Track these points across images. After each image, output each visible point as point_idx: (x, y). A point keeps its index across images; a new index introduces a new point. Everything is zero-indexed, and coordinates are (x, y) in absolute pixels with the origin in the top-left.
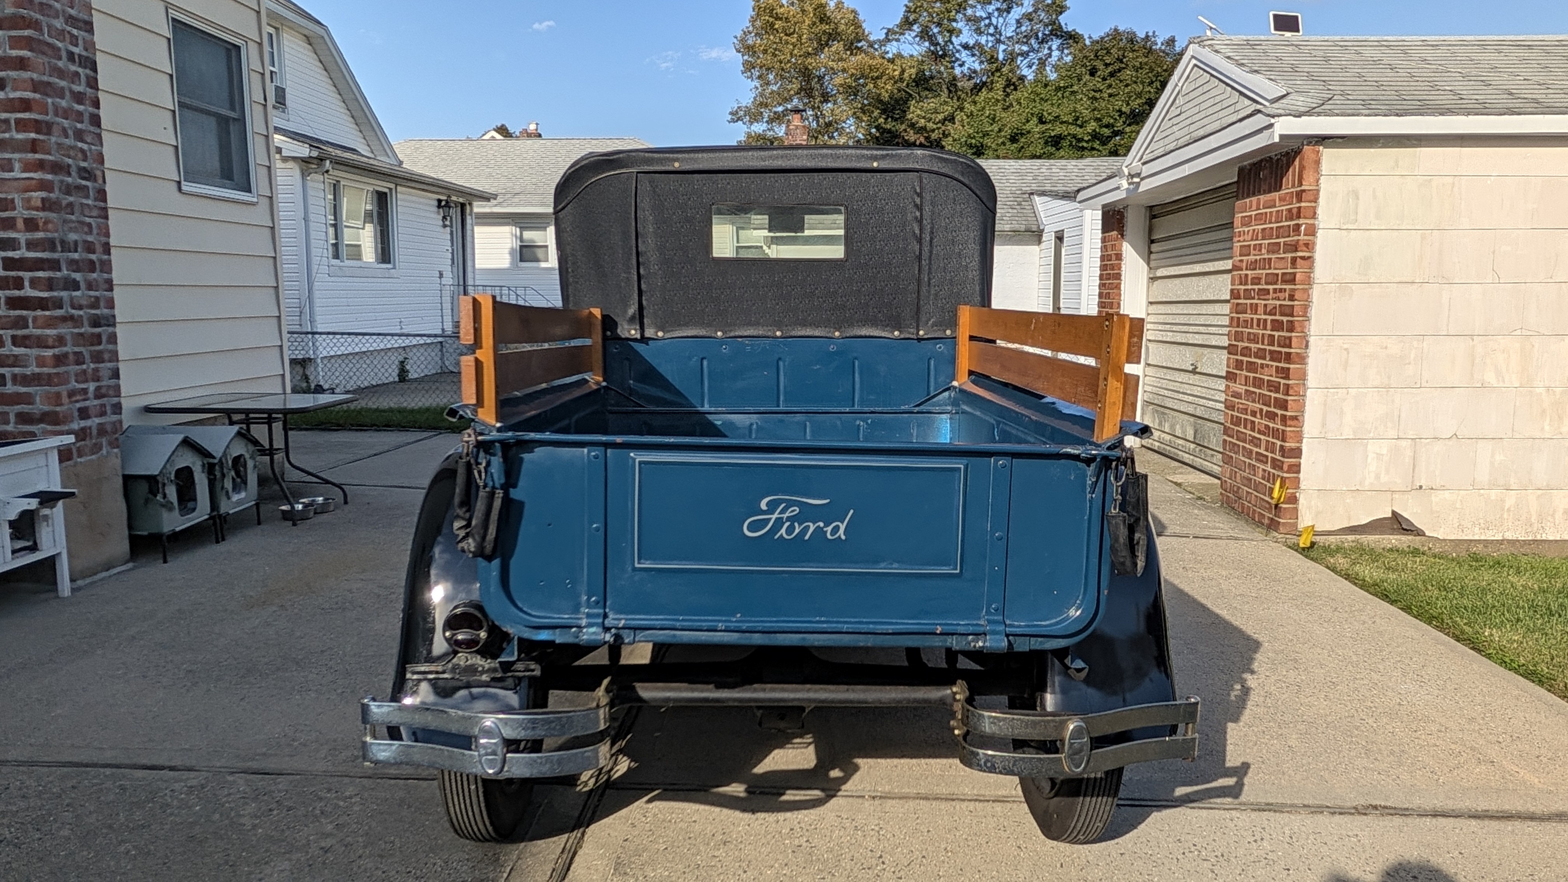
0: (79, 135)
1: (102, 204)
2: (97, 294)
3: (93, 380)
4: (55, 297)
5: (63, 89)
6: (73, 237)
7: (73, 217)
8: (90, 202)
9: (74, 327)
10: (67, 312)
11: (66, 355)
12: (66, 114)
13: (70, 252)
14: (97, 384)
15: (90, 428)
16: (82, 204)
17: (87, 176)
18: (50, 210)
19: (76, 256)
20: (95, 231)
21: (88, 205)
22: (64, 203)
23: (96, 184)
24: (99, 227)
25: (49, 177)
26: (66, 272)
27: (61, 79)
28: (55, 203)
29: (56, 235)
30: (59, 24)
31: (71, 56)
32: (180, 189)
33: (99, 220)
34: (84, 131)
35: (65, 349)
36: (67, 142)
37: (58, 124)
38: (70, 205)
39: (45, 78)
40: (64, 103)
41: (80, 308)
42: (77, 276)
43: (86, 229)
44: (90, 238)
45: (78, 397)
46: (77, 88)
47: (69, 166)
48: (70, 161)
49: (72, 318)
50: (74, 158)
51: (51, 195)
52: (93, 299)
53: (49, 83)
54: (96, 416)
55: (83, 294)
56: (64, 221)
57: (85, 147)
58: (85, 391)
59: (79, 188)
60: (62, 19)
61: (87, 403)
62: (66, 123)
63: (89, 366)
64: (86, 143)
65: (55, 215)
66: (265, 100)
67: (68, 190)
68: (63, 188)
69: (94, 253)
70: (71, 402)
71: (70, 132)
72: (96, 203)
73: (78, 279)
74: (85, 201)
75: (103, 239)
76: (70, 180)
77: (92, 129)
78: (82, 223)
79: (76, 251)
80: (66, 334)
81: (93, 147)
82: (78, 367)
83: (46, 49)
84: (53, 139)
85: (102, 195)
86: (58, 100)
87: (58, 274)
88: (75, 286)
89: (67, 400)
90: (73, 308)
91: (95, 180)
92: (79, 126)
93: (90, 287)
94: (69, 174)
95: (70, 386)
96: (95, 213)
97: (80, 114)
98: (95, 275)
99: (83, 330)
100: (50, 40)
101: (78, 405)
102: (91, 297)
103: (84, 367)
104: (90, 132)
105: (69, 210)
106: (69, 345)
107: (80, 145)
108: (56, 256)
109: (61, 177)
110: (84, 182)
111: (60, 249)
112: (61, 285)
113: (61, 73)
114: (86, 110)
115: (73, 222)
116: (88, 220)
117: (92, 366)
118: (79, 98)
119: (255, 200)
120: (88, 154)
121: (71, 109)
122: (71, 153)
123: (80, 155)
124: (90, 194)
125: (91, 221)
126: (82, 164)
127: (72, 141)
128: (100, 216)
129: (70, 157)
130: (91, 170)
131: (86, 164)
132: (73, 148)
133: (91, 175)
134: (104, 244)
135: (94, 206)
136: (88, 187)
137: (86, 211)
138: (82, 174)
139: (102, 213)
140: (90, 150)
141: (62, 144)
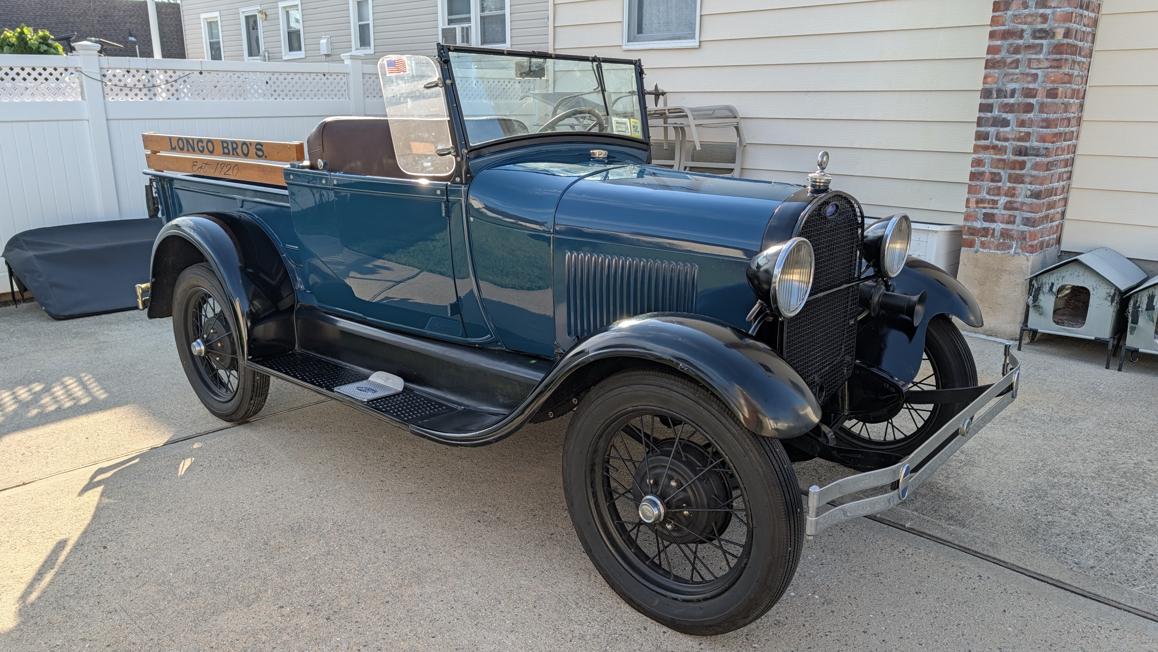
2: (1030, 130)
3: (1006, 195)
4: (983, 132)
6: (1010, 86)
7: (1017, 71)
9: (995, 154)
10: (991, 142)
11: (982, 174)
13: (1005, 97)
14: (1008, 199)
15: (994, 230)
16: (1030, 60)
17: (1043, 35)
18: (993, 67)
19: (1012, 101)
20: (1040, 79)
21: (1038, 60)
22: (1009, 60)
23: (1053, 41)
24: (1046, 76)
25: (999, 43)
26: (996, 113)
28: (998, 62)
29: (995, 86)
33: (1050, 70)
35: (983, 169)
36: (1026, 11)
38: (1017, 61)
41: (1006, 140)
42: (1009, 116)
43: (1029, 79)
44: (1031, 86)
45: (986, 205)
47: (1023, 31)
48: (1025, 27)
49: (995, 147)
50: (1031, 23)
51: (996, 56)
52: (1022, 134)
54: (1001, 223)
55: (1013, 130)
56: (1005, 75)
58: (995, 202)
59: (1028, 47)
61: (995, 211)
63: (1004, 183)
64: (1050, 7)
65: (996, 71)
67: (1017, 50)
68: (1012, 49)
69: (1034, 96)
70: (977, 207)
72: (1049, 57)
73: (1009, 118)
74: (1034, 56)
76: (1020, 42)
78: (1027, 74)
79: (1012, 96)
80: (985, 158)
81: (1059, 10)
82: (992, 184)
84: (1010, 13)
87: (989, 115)
88: (1005, 123)
89: (975, 206)
90: (998, 139)
91: (1053, 37)
93: (1022, 124)
94: (1021, 37)
95: (980, 196)
96: (1046, 64)
98: (1031, 115)
99: (1005, 157)
101: (984, 211)
102: (1020, 132)
103: (1000, 184)
105: (1014, 65)
106: (986, 167)
107: (1041, 11)
108: (990, 101)
109: (1010, 41)
110: (1037, 41)
111: (995, 96)
112: (991, 122)
115: (1017, 74)
116: (1034, 71)
117: (1008, 184)
120: (1050, 17)
122: (1029, 20)
123: (1039, 19)
124: (1045, 50)
125: (1039, 72)
126: (1039, 26)
127: (1033, 10)
128: (1051, 67)
129: (1025, 24)
130: (1051, 30)
131: (1045, 26)
132: (1031, 15)
133: (1048, 34)
134: (1051, 89)
135: (1047, 59)
136: (1042, 45)
137: (1034, 65)
138: (1038, 35)
139: (1055, 64)
140: (1054, 13)
141: (1020, 15)
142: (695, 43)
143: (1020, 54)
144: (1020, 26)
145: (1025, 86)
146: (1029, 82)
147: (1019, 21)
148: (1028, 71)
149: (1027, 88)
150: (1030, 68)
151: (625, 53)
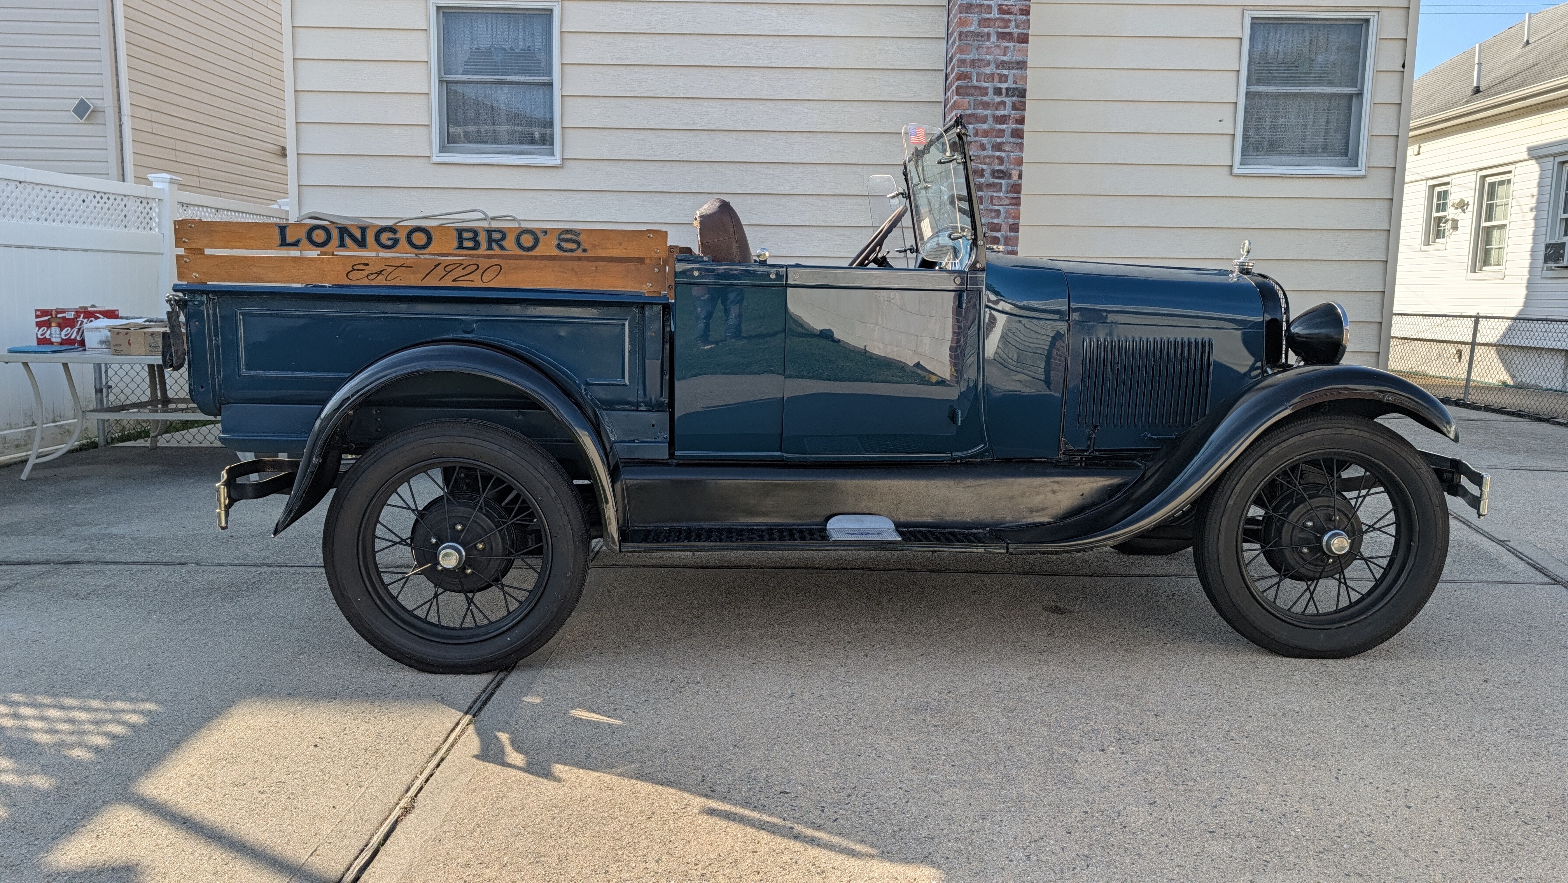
0: (998, 147)
1: (1016, 195)
5: (986, 116)
8: (1001, 194)
12: (986, 133)
16: (992, 197)
17: (1002, 175)
20: (1002, 215)
21: (999, 197)
23: (1010, 181)
24: (1007, 212)
27: (985, 109)
30: (988, 70)
31: (998, 91)
32: (1231, 173)
33: (1010, 207)
34: (1004, 143)
36: (985, 153)
37: (977, 142)
39: (969, 112)
40: (985, 126)
43: (993, 214)
44: (996, 221)
46: (999, 113)
47: (983, 170)
48: (985, 167)
50: (989, 164)
53: (973, 115)
57: (1003, 154)
59: (989, 185)
60: (993, 66)
62: (984, 140)
64: (1005, 151)
66: (1403, 66)
69: (999, 231)
71: (989, 146)
72: (1008, 195)
74: (995, 194)
75: (1011, 221)
76: (982, 180)
77: (1013, 140)
78: (991, 210)
81: (1012, 154)
83: (973, 91)
85: (1016, 188)
86: (979, 125)
91: (1010, 177)
92: (999, 140)
94: (982, 176)
96: (1007, 201)
97: (1003, 131)
100: (979, 84)
104: (1010, 143)
107: (997, 154)
110: (997, 181)
113: (985, 105)
114: (1008, 127)
116: (997, 208)
118: (1002, 120)
119: (1363, 173)
120: (1005, 159)
121: (993, 130)
122: (987, 160)
123: (996, 161)
124: (1004, 189)
125: (1001, 208)
126: (997, 167)
127: (990, 152)
128: (1011, 204)
129: (985, 164)
130: (1007, 171)
131: (1002, 167)
132: (989, 157)
133: (1006, 175)
134: (1013, 224)
135: (1007, 197)
136: (1001, 184)
137: (996, 202)
138: (996, 175)
139: (1014, 201)
140: (1008, 156)
141: (979, 155)
142: (555, 160)
143: (983, 191)
144: (980, 166)
145: (990, 221)
146: (993, 218)
147: (979, 161)
148: (991, 207)
149: (993, 223)
150: (993, 205)
151: (434, 165)
